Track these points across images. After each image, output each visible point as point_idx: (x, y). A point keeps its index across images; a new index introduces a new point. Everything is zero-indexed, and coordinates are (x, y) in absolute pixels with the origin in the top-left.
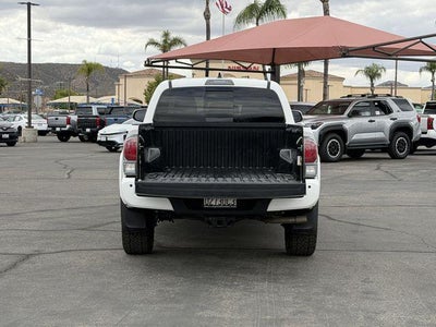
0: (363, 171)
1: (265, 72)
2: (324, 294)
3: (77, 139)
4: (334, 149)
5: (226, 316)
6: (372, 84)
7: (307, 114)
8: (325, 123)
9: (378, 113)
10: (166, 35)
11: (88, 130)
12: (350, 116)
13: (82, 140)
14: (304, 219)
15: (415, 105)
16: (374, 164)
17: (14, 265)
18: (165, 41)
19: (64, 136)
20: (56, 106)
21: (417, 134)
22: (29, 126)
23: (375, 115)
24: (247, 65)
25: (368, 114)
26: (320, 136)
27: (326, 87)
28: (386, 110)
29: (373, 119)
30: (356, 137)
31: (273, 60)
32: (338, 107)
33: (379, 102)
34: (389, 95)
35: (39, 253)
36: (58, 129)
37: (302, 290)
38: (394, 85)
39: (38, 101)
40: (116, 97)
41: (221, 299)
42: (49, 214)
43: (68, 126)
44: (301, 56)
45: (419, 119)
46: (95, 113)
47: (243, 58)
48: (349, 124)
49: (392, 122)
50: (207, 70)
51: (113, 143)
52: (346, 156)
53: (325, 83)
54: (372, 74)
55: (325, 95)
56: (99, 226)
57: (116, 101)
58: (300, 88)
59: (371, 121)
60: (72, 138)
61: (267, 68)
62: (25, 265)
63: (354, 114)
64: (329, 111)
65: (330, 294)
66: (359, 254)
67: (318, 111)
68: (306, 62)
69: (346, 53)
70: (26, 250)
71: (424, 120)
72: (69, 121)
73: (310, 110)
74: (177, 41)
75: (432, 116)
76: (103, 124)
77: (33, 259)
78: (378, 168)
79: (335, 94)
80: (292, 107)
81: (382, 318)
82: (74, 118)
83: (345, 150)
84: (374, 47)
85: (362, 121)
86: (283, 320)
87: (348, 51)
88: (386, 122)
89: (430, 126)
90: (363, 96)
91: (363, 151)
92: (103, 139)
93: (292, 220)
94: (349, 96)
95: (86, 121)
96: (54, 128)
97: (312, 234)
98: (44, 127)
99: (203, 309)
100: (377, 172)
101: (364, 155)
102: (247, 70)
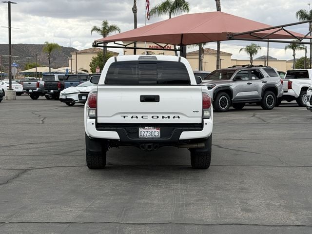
0: (243, 118)
1: (176, 50)
2: (215, 190)
3: (44, 97)
4: (223, 103)
5: (155, 202)
6: (251, 58)
7: (205, 79)
8: (218, 85)
9: (254, 78)
10: (105, 23)
11: (52, 91)
12: (234, 80)
13: (48, 98)
14: (203, 145)
15: (280, 73)
16: (251, 113)
17: (18, 176)
18: (104, 28)
19: (35, 96)
20: (26, 74)
21: (281, 92)
22: (10, 88)
23: (252, 80)
24: (163, 45)
25: (247, 79)
26: (214, 94)
27: (218, 60)
28: (259, 76)
29: (250, 82)
30: (239, 95)
31: (181, 41)
32: (227, 74)
33: (254, 70)
34: (261, 66)
35: (32, 169)
36: (30, 91)
37: (201, 188)
38: (267, 58)
39: (14, 71)
40: (69, 68)
41: (151, 193)
42: (34, 146)
43: (38, 89)
44: (201, 39)
45: (282, 82)
46: (56, 79)
47: (160, 41)
48: (234, 86)
49: (264, 84)
50: (135, 49)
51: (71, 100)
52: (232, 108)
53: (218, 57)
54: (251, 51)
55: (218, 66)
56: (69, 152)
57: (69, 71)
58: (200, 61)
59: (249, 84)
60: (40, 97)
61: (178, 47)
62: (25, 176)
63: (238, 79)
64: (220, 77)
65: (219, 190)
66: (238, 167)
67: (212, 77)
68: (205, 43)
69: (231, 37)
70: (23, 167)
71: (286, 83)
72: (38, 85)
73: (207, 76)
74: (113, 28)
75: (291, 80)
76: (63, 87)
77: (29, 172)
78: (254, 116)
79: (225, 65)
80: (195, 74)
81: (250, 202)
82: (42, 83)
83: (231, 104)
84: (250, 33)
85: (243, 84)
86: (190, 204)
87: (233, 36)
88: (260, 84)
89: (290, 87)
90: (244, 66)
91: (244, 104)
92: (64, 97)
93: (195, 146)
94: (234, 67)
95: (50, 85)
96: (28, 90)
97: (208, 154)
98: (21, 89)
99: (140, 198)
100: (253, 118)
101: (245, 107)
102: (163, 49)
